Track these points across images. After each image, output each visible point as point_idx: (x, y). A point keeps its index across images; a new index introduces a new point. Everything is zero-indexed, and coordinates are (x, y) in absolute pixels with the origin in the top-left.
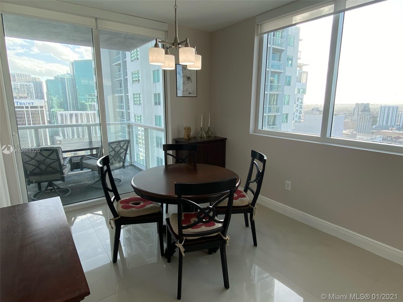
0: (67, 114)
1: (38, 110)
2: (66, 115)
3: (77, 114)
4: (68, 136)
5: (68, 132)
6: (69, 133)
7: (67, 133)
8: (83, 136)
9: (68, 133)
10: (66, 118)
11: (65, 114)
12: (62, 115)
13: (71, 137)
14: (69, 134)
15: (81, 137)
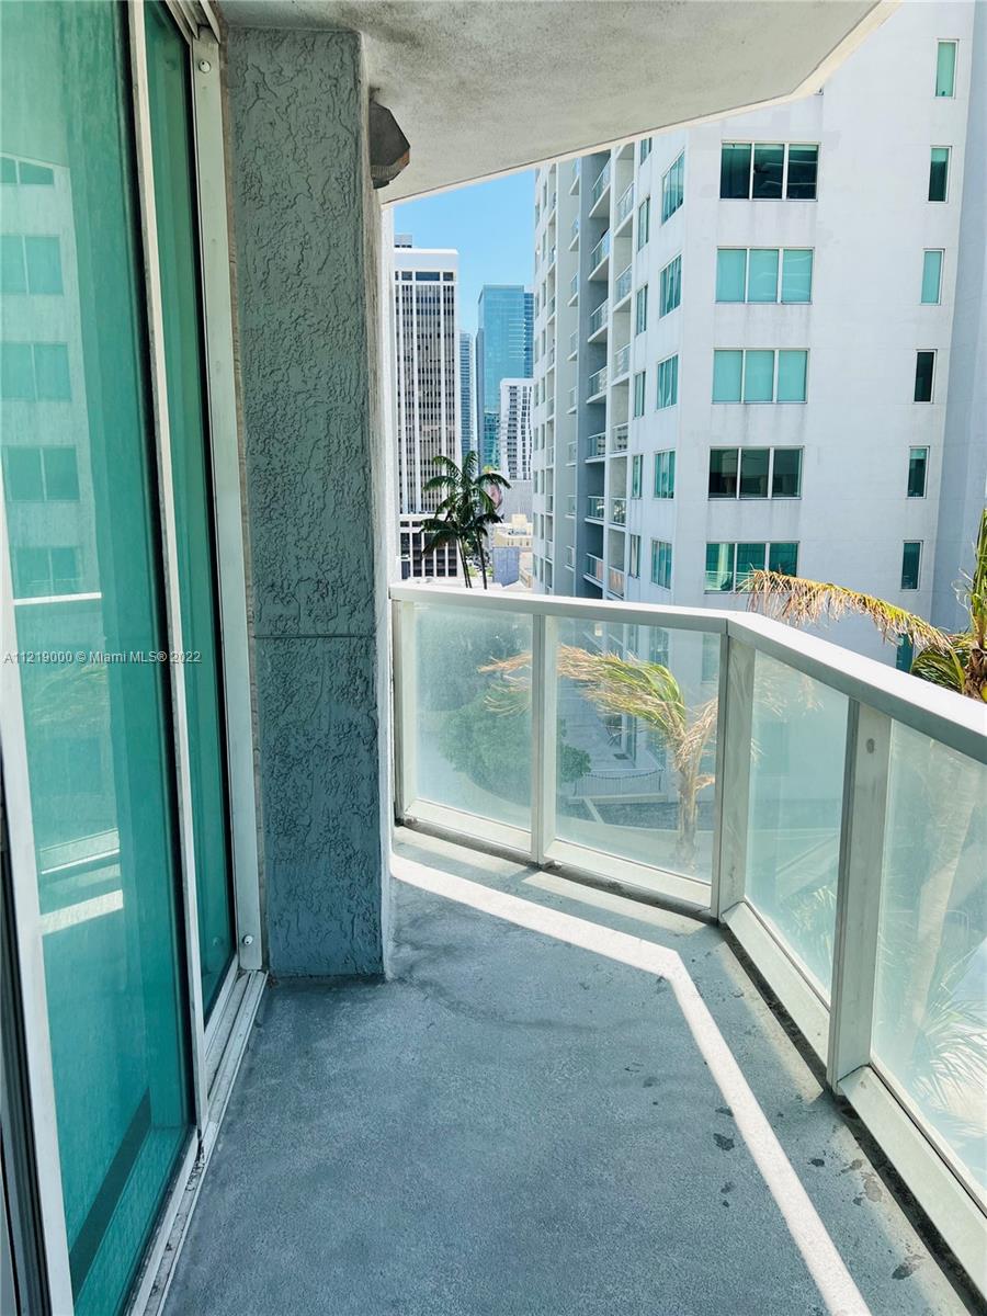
1: (438, 287)
2: (528, 391)
4: (524, 469)
7: (524, 457)
11: (525, 389)
12: (513, 390)
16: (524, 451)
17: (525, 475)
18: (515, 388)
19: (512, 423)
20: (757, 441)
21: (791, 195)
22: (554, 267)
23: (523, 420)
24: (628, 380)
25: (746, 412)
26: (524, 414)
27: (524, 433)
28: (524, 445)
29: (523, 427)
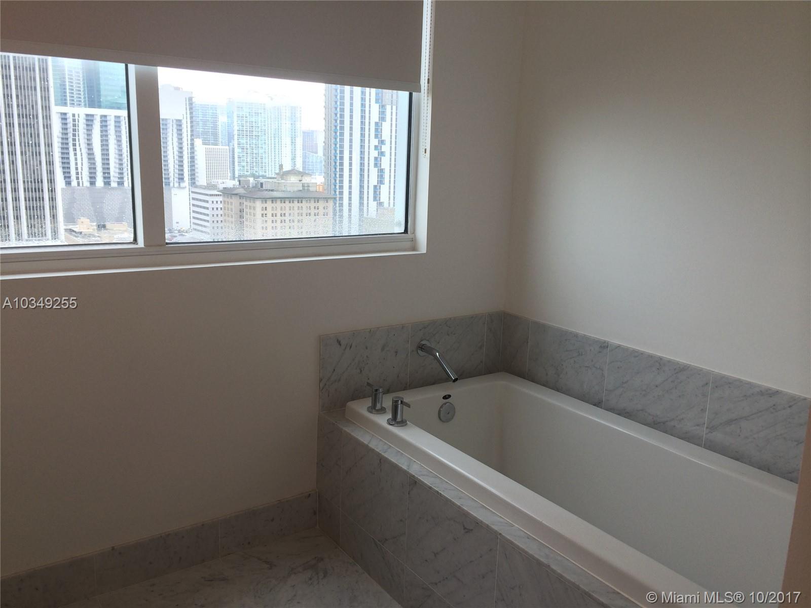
0: (79, 115)
2: (76, 117)
3: (105, 116)
4: (78, 178)
5: (79, 166)
6: (82, 170)
7: (77, 169)
8: (121, 183)
9: (80, 170)
10: (74, 125)
11: (74, 115)
12: (64, 117)
13: (87, 184)
14: (81, 174)
15: (114, 184)
16: (76, 164)
17: (79, 183)
18: (65, 114)
19: (65, 141)
23: (74, 140)
26: (74, 135)
27: (75, 150)
28: (76, 159)
29: (74, 145)
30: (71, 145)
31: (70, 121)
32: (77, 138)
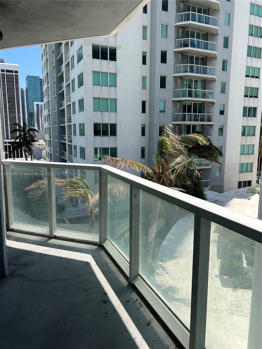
4: (42, 127)
7: (42, 124)
9: (43, 124)
11: (41, 105)
16: (42, 122)
17: (42, 129)
18: (38, 104)
19: (38, 114)
20: (106, 121)
21: (110, 59)
22: (48, 72)
23: (41, 114)
24: (71, 104)
25: (102, 114)
26: (41, 112)
27: (41, 117)
28: (42, 120)
29: (41, 115)
30: (40, 115)
31: (40, 106)
32: (42, 113)
